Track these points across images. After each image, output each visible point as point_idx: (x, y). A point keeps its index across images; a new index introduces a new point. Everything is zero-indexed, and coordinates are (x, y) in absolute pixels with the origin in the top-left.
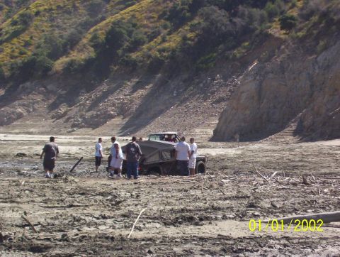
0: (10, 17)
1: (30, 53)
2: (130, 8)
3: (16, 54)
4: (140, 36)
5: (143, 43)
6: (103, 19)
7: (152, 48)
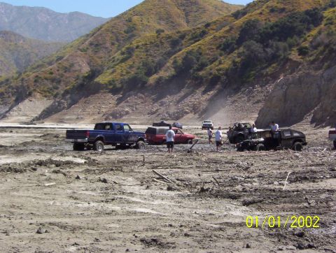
0: (119, 50)
1: (133, 73)
2: (197, 43)
3: (124, 73)
4: (204, 61)
5: (207, 65)
6: (180, 50)
7: (212, 68)
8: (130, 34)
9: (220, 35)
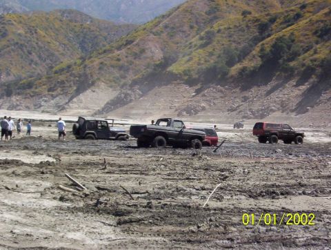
0: (197, 34)
1: (212, 61)
2: (290, 28)
3: (202, 62)
4: (297, 49)
5: (299, 55)
6: (269, 36)
7: (306, 58)
8: (212, 15)
9: (318, 18)
